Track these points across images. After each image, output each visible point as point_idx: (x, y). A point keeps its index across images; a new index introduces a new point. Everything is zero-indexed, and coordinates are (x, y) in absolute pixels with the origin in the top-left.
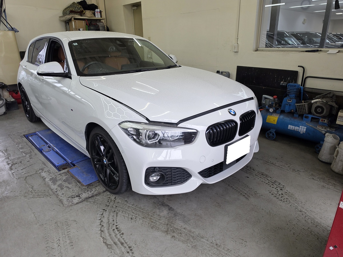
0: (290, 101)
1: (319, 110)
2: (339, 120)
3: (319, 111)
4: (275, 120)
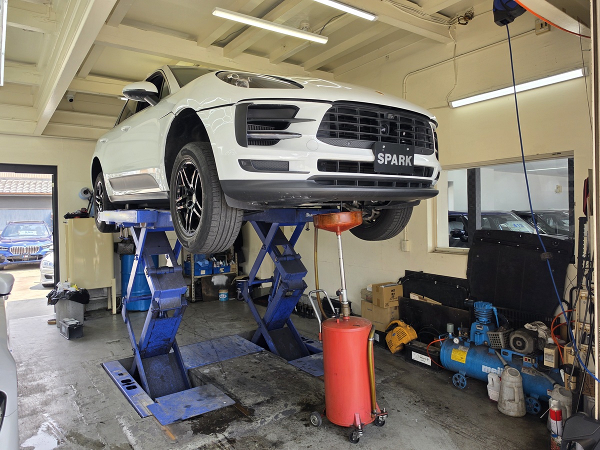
0: (481, 328)
1: (519, 343)
2: (547, 359)
3: (520, 345)
4: (463, 357)
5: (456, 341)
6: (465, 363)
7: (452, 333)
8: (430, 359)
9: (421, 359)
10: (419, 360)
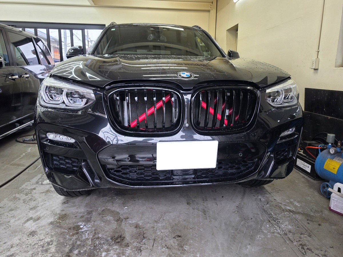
4: (336, 168)
5: (332, 151)
6: (335, 173)
7: (332, 144)
8: (310, 166)
9: (303, 166)
10: (302, 166)
